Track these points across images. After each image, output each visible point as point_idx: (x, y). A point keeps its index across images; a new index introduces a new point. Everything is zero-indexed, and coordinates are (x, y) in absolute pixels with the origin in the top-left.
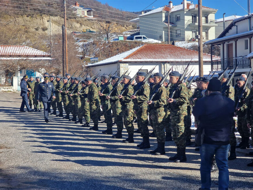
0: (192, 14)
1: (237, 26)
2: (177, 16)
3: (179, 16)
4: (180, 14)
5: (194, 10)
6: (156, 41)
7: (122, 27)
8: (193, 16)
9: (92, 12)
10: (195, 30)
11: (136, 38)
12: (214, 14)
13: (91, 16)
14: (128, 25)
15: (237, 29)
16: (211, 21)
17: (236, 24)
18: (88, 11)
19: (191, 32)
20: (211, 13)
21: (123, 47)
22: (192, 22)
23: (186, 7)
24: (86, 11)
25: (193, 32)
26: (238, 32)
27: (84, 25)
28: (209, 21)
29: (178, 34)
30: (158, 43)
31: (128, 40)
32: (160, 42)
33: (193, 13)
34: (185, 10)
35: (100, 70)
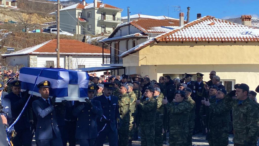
0: (101, 12)
1: (121, 30)
2: (89, 13)
3: (90, 13)
4: (91, 12)
5: (103, 9)
6: (69, 34)
7: (43, 18)
8: (102, 14)
9: (16, 3)
10: (104, 26)
11: (53, 30)
12: (121, 13)
13: (15, 6)
14: (48, 17)
15: (121, 32)
16: (118, 19)
17: (120, 29)
18: (12, 2)
19: (101, 27)
20: (118, 12)
21: (39, 38)
22: (101, 19)
23: (96, 6)
24: (11, 2)
25: (102, 28)
26: (122, 35)
27: (8, 15)
28: (116, 19)
29: (89, 29)
30: (71, 36)
31: (44, 33)
32: (73, 35)
33: (103, 11)
34: (95, 9)
35: (14, 60)
